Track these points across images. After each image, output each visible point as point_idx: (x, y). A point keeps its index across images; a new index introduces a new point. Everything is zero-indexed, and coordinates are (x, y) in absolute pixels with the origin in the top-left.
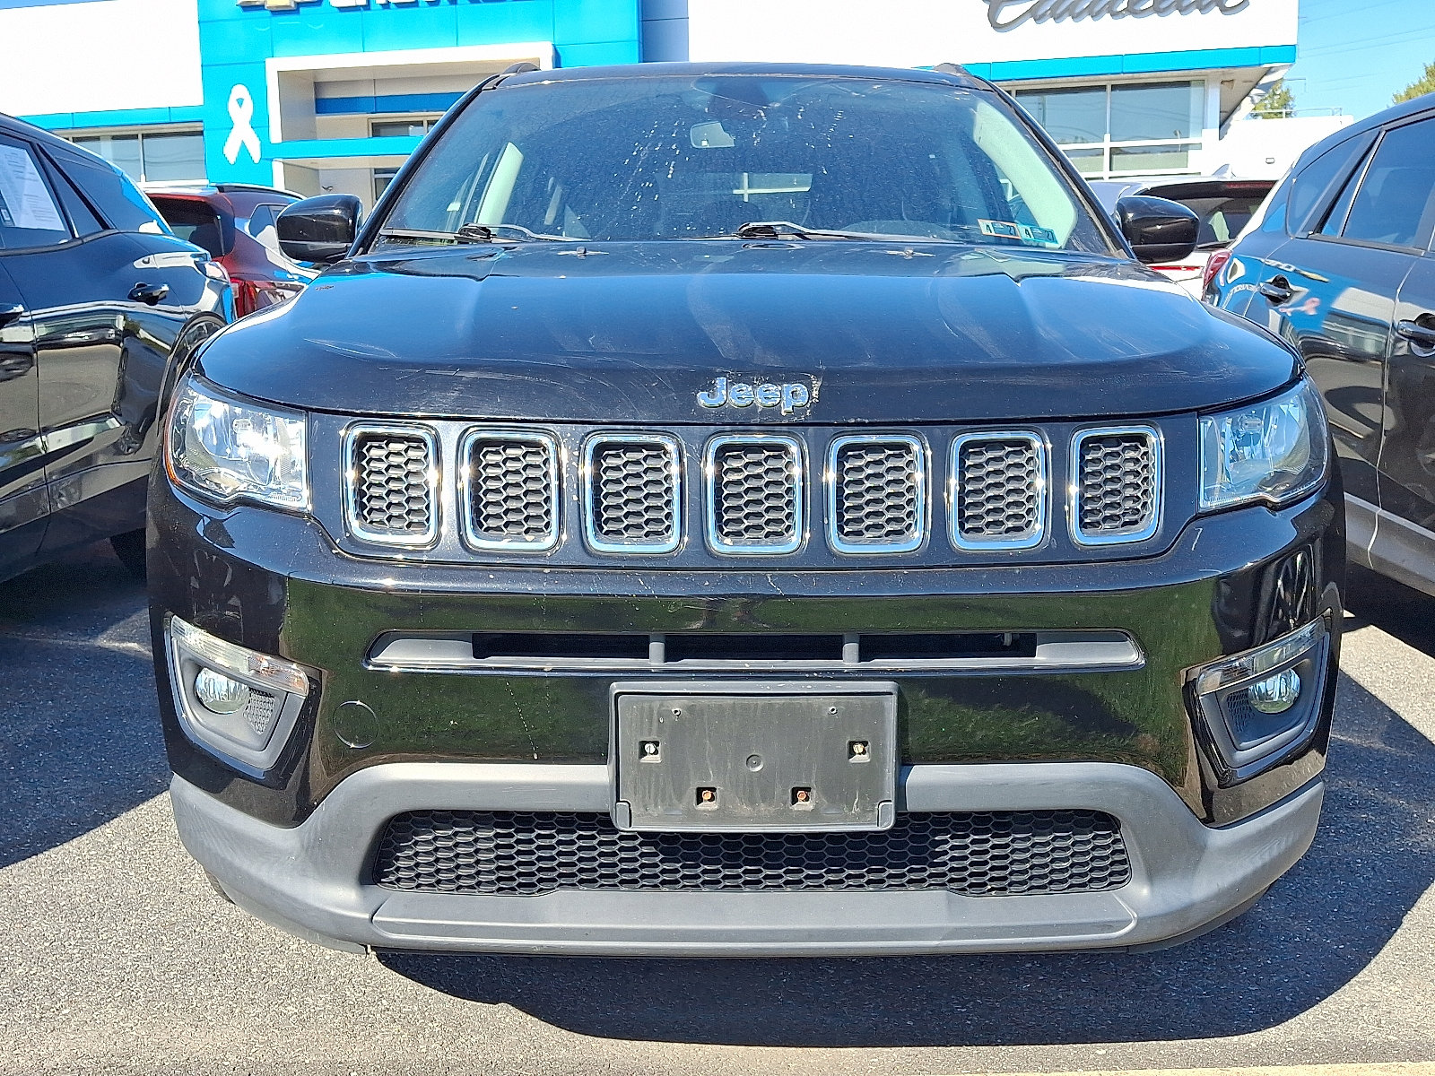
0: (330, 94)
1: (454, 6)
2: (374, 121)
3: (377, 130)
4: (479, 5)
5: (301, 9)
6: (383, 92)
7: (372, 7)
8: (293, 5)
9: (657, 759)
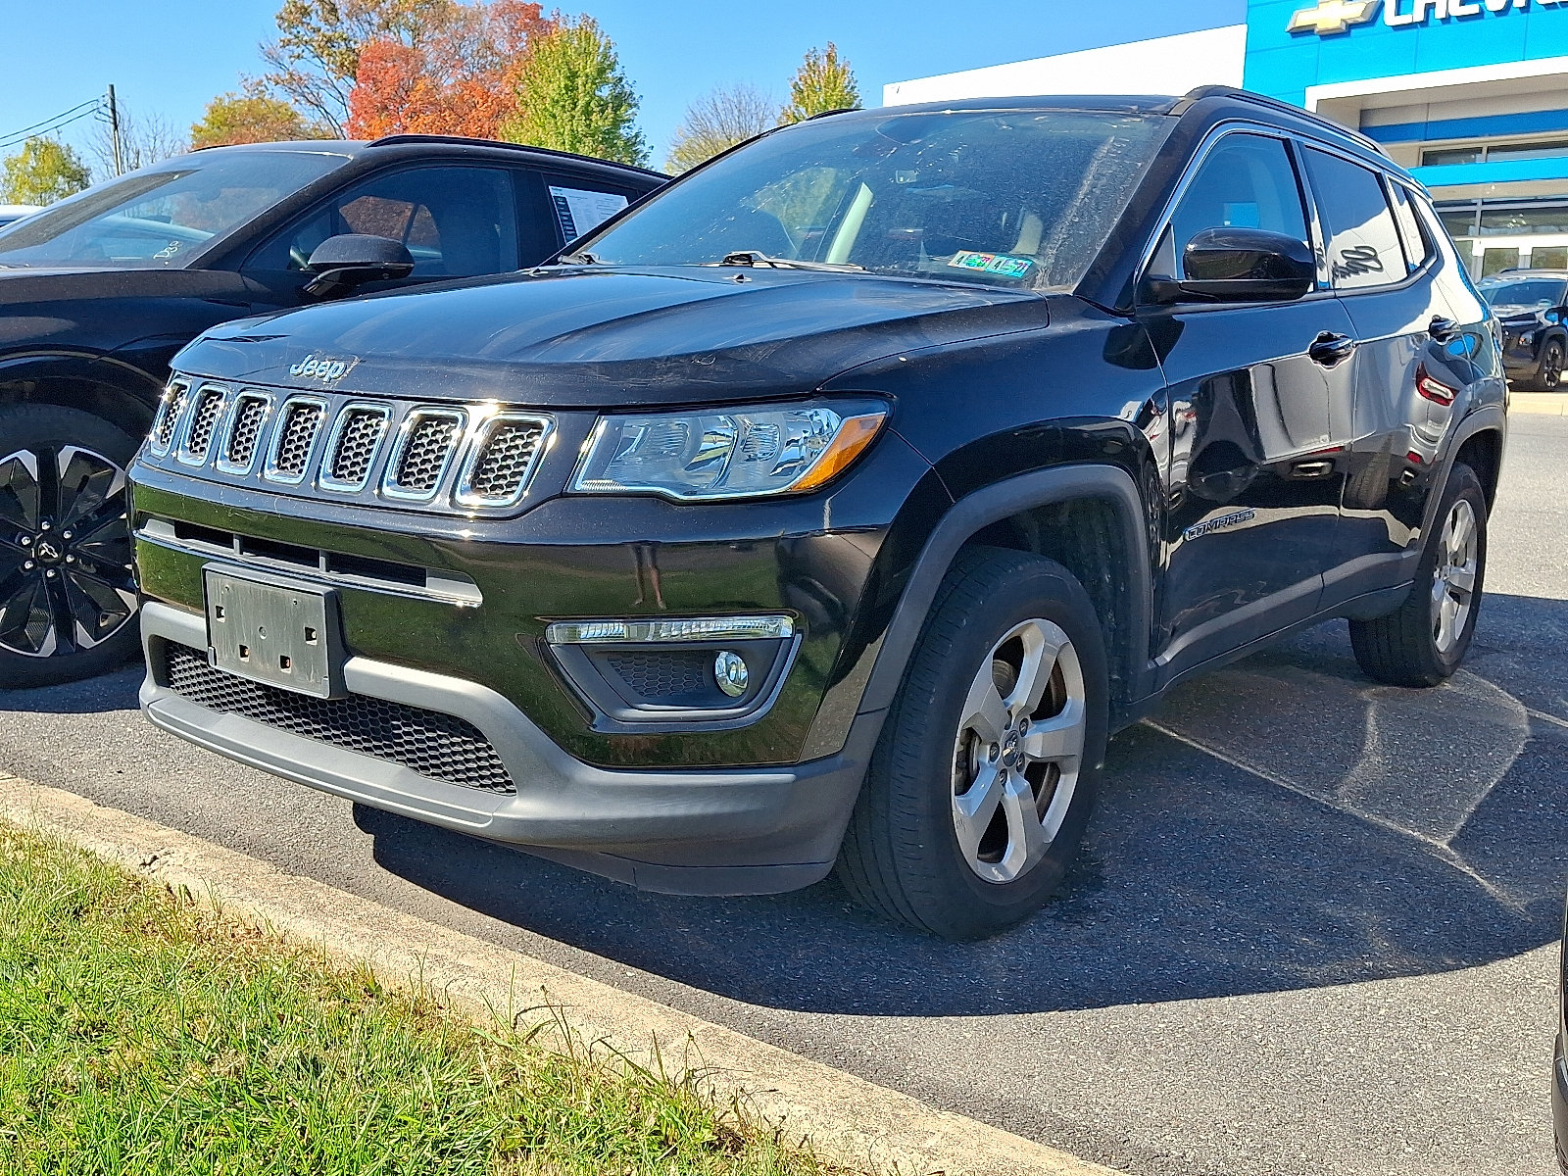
0: (1376, 122)
1: (1525, 15)
2: (1426, 150)
3: (1429, 159)
4: (1556, 11)
5: (1353, 31)
6: (1435, 116)
7: (1430, 23)
8: (1344, 28)
9: (223, 620)
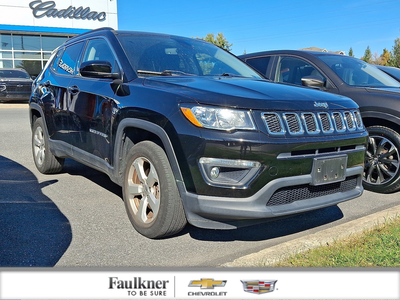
9: (320, 172)
